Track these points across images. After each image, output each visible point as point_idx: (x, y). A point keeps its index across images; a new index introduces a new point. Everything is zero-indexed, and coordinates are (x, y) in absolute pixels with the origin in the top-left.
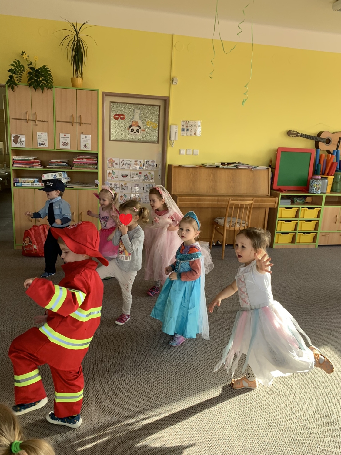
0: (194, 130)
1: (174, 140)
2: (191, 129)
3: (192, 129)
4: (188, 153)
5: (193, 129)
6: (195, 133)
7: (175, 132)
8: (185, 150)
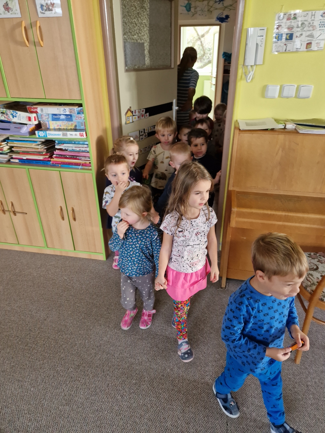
0: (308, 36)
1: (253, 64)
2: (298, 34)
3: (301, 35)
4: (285, 94)
5: (304, 33)
6: (308, 44)
7: (257, 44)
8: (279, 87)
